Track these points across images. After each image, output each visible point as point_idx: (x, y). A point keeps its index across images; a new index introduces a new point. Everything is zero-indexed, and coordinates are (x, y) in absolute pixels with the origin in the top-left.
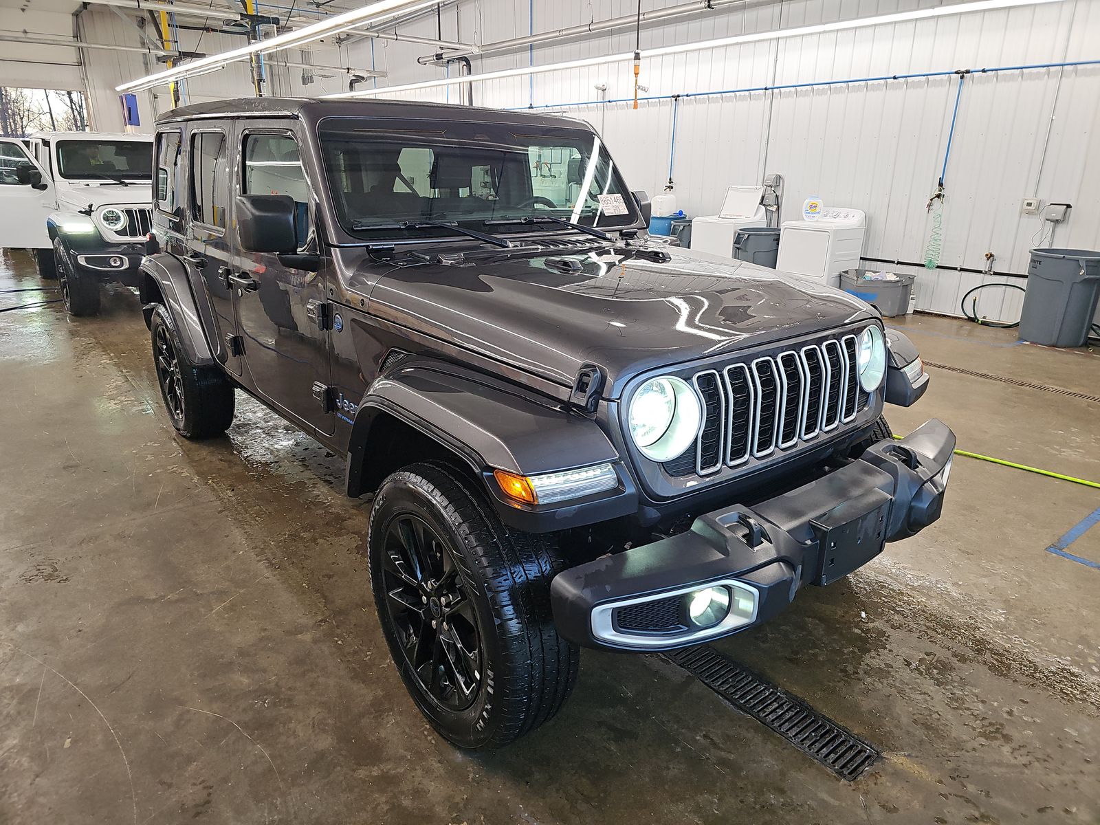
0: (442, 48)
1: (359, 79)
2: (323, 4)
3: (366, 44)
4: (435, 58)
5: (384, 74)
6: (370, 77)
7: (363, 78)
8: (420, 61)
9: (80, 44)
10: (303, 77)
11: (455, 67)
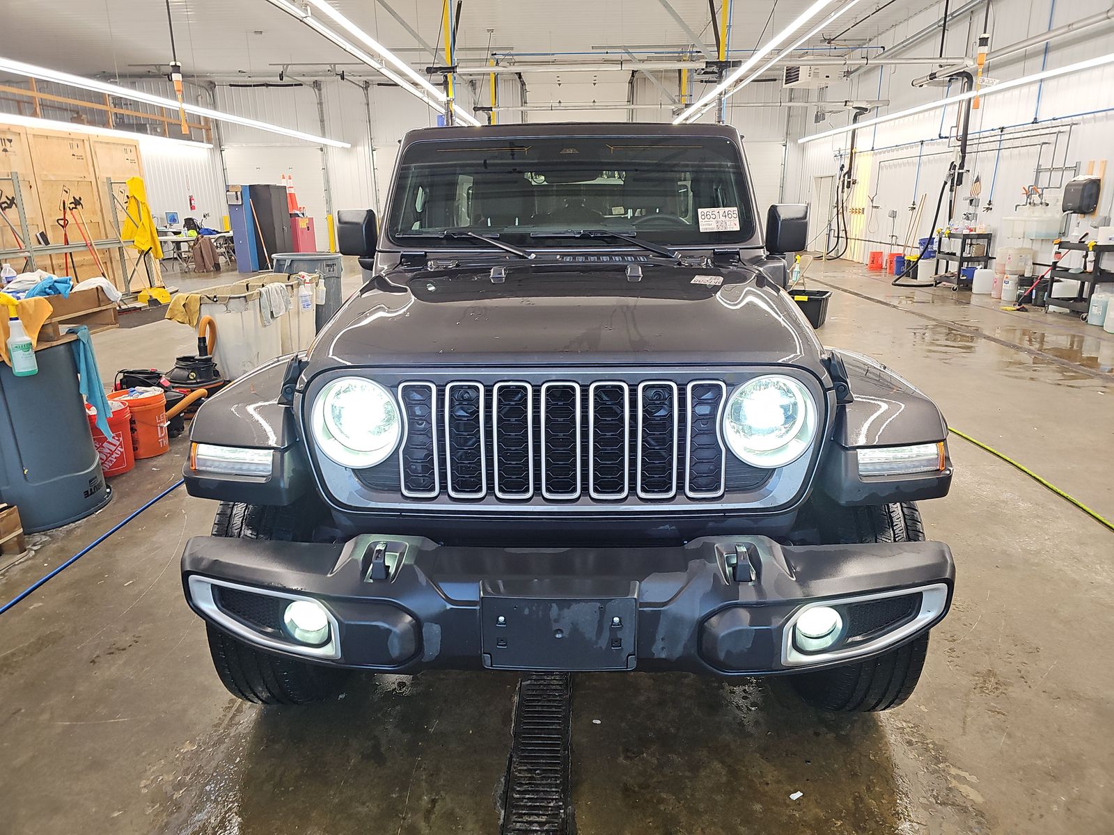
0: (941, 66)
1: (862, 111)
2: (833, 39)
3: (876, 73)
4: (928, 78)
5: (887, 103)
6: (873, 108)
7: (866, 110)
8: (914, 83)
9: (632, 107)
10: (817, 116)
11: (958, 84)
